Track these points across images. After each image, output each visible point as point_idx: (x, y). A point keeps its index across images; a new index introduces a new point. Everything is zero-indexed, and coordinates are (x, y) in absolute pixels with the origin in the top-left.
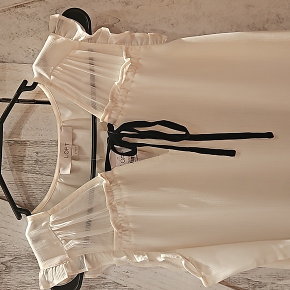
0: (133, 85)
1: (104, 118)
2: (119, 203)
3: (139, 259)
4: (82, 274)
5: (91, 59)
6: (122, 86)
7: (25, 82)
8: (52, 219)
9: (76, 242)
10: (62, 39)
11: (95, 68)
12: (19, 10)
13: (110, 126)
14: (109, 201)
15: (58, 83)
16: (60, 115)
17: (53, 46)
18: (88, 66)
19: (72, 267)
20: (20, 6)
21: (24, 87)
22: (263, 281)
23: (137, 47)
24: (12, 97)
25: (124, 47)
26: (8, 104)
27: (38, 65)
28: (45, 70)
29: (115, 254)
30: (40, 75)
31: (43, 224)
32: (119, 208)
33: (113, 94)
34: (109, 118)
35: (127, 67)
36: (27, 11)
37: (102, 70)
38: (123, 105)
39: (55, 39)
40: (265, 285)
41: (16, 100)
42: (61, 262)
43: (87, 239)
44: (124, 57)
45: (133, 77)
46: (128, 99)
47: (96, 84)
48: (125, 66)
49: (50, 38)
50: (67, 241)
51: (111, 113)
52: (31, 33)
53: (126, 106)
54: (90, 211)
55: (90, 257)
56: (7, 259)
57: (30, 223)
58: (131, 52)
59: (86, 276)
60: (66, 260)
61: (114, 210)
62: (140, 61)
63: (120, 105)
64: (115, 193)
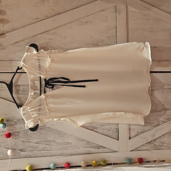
0: (52, 66)
1: (43, 77)
2: (49, 103)
3: (55, 120)
4: (38, 124)
6: (49, 67)
7: (19, 67)
8: (28, 108)
9: (36, 115)
10: (29, 53)
11: (40, 62)
12: (16, 44)
13: (45, 80)
14: (46, 102)
15: (28, 67)
16: (30, 76)
18: (38, 61)
19: (35, 123)
20: (16, 43)
21: (18, 69)
22: (97, 127)
24: (15, 72)
25: (49, 55)
26: (14, 74)
27: (22, 62)
28: (24, 63)
29: (48, 118)
30: (23, 65)
31: (26, 110)
32: (49, 104)
33: (46, 69)
34: (45, 77)
35: (50, 61)
36: (18, 44)
39: (27, 54)
40: (98, 128)
41: (16, 72)
42: (32, 121)
43: (39, 114)
44: (49, 58)
45: (52, 64)
46: (51, 71)
47: (41, 67)
48: (49, 61)
49: (26, 53)
50: (33, 115)
51: (45, 75)
52: (20, 51)
53: (50, 73)
54: (40, 105)
55: (40, 119)
56: (16, 120)
57: (22, 109)
58: (51, 56)
59: (39, 125)
60: (33, 120)
61: (47, 105)
62: (54, 59)
63: (48, 73)
64: (47, 100)
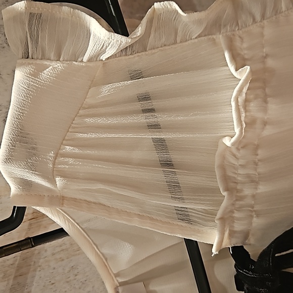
0: (268, 131)
5: (145, 98)
10: (52, 68)
16: (105, 260)
17: (34, 95)
23: (255, 29)
25: (220, 38)
33: (223, 168)
34: (232, 234)
35: (245, 90)
37: (180, 118)
38: (256, 188)
39: (35, 75)
44: (232, 68)
45: (265, 110)
46: (261, 169)
48: (240, 91)
49: (19, 75)
51: (233, 220)
53: (262, 189)
58: (243, 47)
62: (270, 63)
